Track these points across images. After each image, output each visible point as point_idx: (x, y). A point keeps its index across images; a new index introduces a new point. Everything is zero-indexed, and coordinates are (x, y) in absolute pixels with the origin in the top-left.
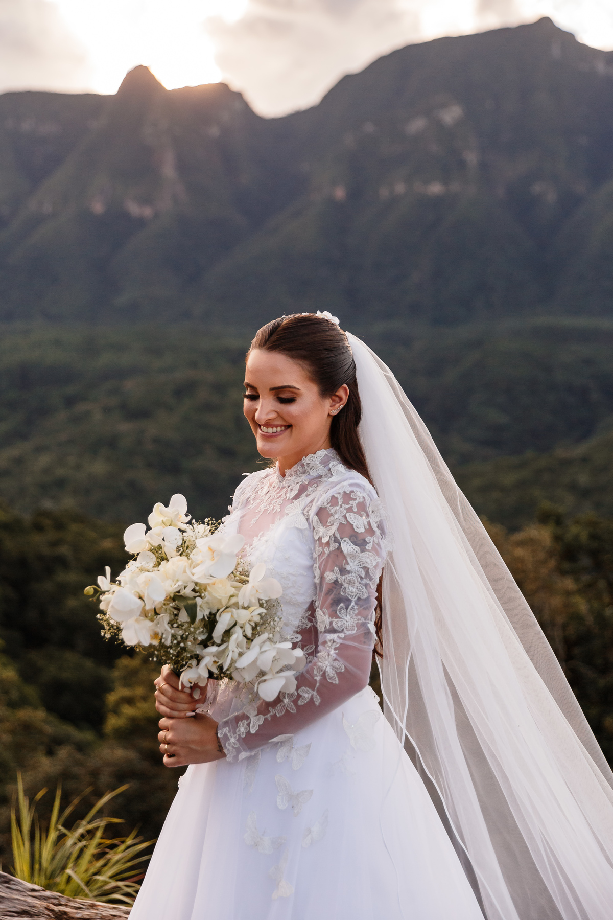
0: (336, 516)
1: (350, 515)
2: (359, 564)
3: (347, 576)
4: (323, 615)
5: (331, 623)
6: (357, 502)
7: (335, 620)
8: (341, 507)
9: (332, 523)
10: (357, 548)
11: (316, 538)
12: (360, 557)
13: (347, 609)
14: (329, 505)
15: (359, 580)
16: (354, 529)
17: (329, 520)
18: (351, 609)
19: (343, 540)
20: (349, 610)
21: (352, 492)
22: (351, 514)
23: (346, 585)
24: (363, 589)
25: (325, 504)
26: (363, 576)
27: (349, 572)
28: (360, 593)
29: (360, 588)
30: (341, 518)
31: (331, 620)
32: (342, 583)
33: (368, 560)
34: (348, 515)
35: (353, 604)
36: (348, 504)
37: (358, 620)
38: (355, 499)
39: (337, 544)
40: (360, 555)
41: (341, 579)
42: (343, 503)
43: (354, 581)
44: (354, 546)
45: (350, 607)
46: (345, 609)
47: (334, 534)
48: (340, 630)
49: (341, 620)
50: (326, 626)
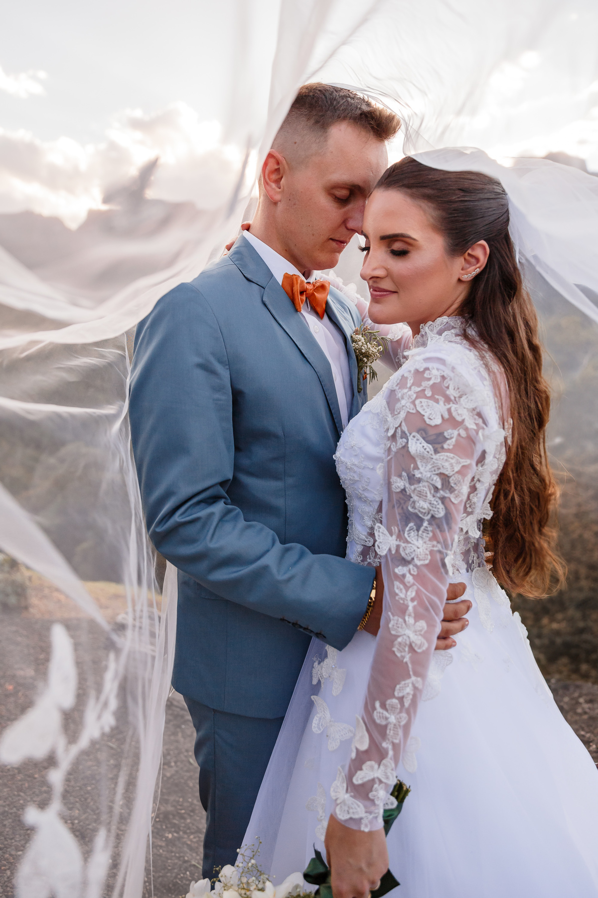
0: (403, 402)
1: (421, 402)
2: (433, 469)
3: (416, 486)
4: (388, 535)
5: (398, 547)
6: (431, 382)
7: (403, 545)
8: (410, 389)
9: (398, 411)
10: (429, 447)
12: (434, 460)
13: (418, 530)
14: (398, 388)
15: (432, 492)
16: (425, 421)
17: (396, 408)
18: (423, 532)
19: (411, 436)
20: (420, 532)
21: (427, 369)
22: (423, 400)
23: (415, 497)
24: (438, 504)
25: (394, 386)
26: (439, 486)
27: (419, 481)
28: (434, 509)
29: (435, 503)
30: (408, 404)
31: (398, 543)
32: (410, 494)
33: (447, 464)
34: (417, 402)
35: (425, 524)
36: (420, 385)
37: (433, 546)
38: (429, 379)
39: (405, 440)
40: (434, 457)
41: (410, 489)
42: (413, 384)
43: (426, 493)
44: (425, 445)
45: (422, 529)
46: (416, 531)
47: (400, 426)
48: (409, 558)
49: (410, 545)
50: (390, 550)
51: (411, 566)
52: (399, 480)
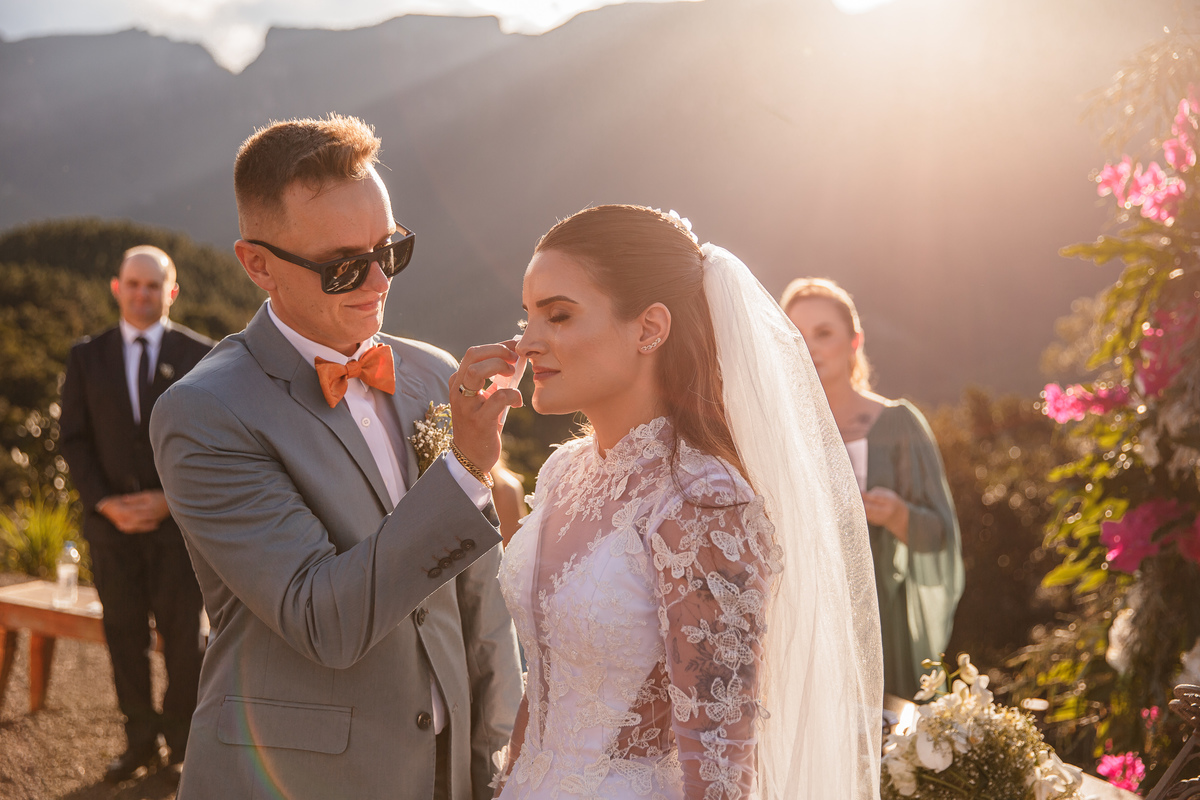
0: (692, 536)
1: (716, 534)
2: (738, 611)
3: (721, 633)
4: (687, 697)
5: (701, 709)
7: (708, 705)
8: (700, 519)
9: (687, 546)
10: (733, 587)
11: (661, 568)
12: (739, 601)
13: (726, 686)
14: (680, 517)
15: (740, 637)
16: (723, 557)
17: (681, 542)
18: (732, 686)
19: (709, 575)
20: (729, 687)
21: (717, 494)
22: (718, 532)
23: (721, 648)
24: (747, 651)
25: (673, 515)
26: (747, 629)
27: (726, 626)
28: (742, 657)
29: (743, 650)
30: (700, 539)
31: (700, 704)
32: (713, 645)
33: (753, 605)
34: (712, 535)
35: (735, 676)
36: (711, 515)
37: (744, 701)
38: (721, 507)
39: (700, 582)
40: (739, 597)
41: (712, 638)
42: (702, 513)
43: (734, 639)
44: (728, 584)
45: (731, 683)
46: (723, 687)
47: (693, 565)
48: (718, 720)
49: (717, 704)
50: (692, 713)
51: (720, 729)
52: (696, 629)
